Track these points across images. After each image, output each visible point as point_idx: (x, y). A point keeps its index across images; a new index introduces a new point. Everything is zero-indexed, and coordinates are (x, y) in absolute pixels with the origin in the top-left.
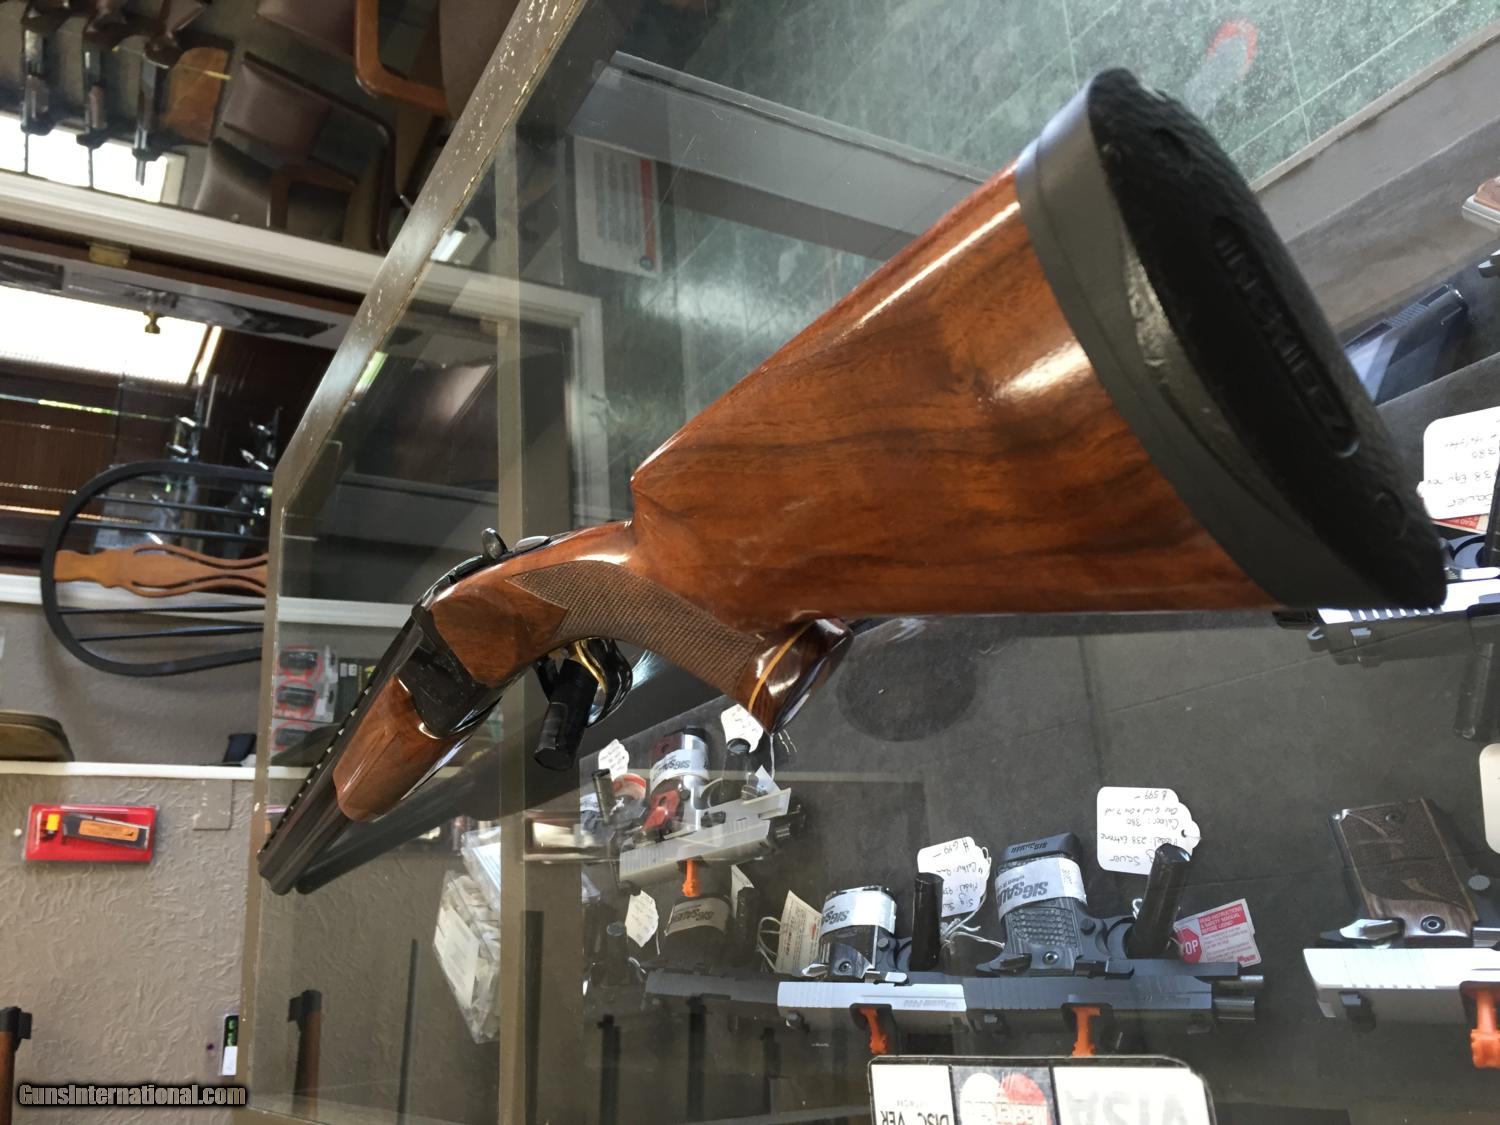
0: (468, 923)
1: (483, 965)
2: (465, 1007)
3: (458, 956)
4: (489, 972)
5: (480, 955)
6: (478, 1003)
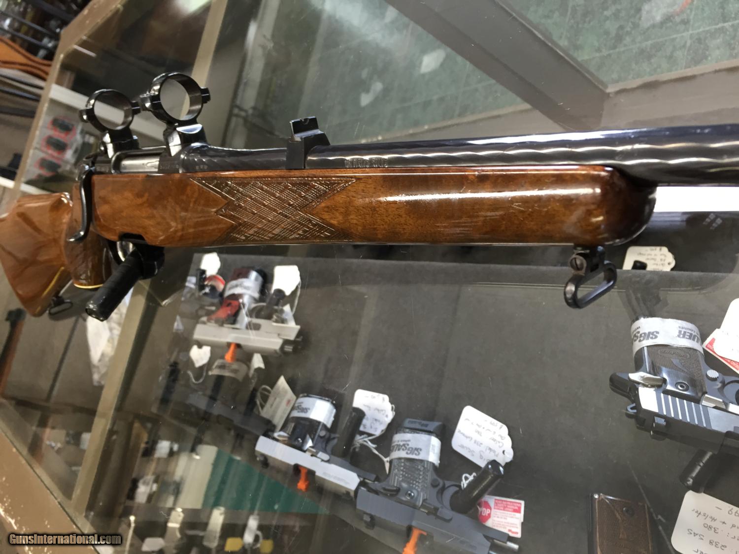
1: (108, 347)
2: (94, 363)
5: (108, 341)
6: (102, 365)
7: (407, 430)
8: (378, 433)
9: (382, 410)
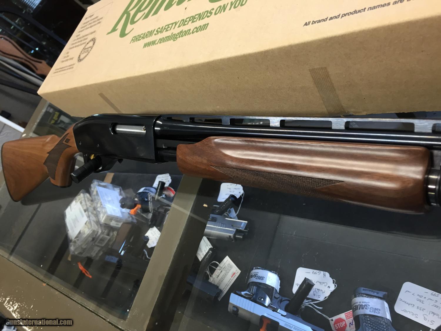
0: (85, 211)
1: (85, 228)
2: (71, 239)
3: (76, 220)
4: (87, 231)
5: (86, 224)
6: (78, 240)
7: (365, 295)
8: (322, 299)
9: (324, 283)
